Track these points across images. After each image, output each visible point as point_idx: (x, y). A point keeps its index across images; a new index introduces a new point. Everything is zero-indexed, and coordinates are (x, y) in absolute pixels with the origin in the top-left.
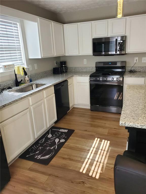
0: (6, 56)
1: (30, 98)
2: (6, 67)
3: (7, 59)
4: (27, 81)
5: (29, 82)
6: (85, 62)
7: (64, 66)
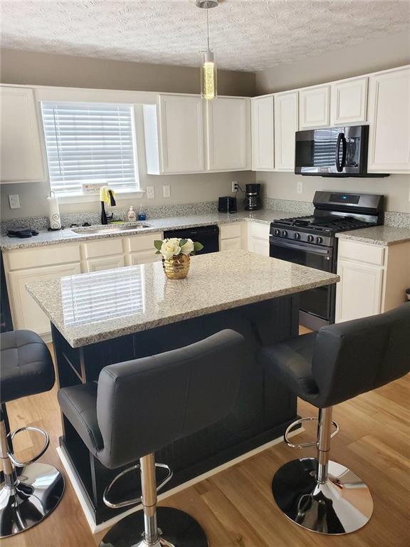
0: (95, 168)
1: (85, 246)
2: (87, 187)
3: (96, 173)
4: (131, 217)
5: (134, 219)
6: (300, 190)
7: (250, 194)
